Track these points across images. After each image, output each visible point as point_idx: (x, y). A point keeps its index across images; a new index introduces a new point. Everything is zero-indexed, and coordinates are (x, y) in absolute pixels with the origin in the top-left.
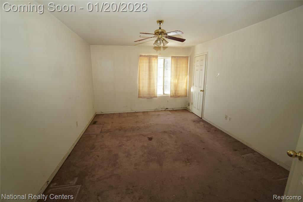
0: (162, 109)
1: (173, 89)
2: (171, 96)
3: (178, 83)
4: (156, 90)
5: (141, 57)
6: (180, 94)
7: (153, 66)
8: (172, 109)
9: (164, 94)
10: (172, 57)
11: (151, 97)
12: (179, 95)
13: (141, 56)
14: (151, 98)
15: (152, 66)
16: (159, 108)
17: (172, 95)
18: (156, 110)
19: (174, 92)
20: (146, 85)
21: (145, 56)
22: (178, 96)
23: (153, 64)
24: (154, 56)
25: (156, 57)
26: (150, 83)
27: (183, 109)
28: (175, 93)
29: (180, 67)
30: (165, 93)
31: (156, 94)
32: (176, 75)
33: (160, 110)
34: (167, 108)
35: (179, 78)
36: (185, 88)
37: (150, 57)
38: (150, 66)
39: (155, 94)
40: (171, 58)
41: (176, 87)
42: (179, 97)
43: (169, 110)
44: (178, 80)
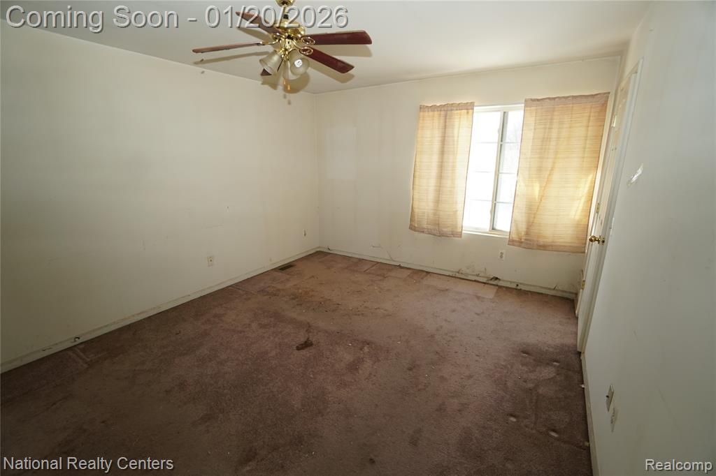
0: (478, 275)
1: (522, 219)
2: (511, 242)
3: (542, 197)
4: (460, 213)
5: (422, 113)
6: (550, 240)
7: (456, 139)
8: (514, 286)
9: (493, 229)
10: (530, 103)
11: (442, 232)
12: (542, 241)
13: (422, 108)
14: (442, 235)
15: (453, 137)
16: (468, 271)
17: (514, 236)
18: (457, 275)
19: (523, 228)
20: (431, 196)
21: (433, 108)
22: (542, 243)
23: (456, 131)
24: (460, 107)
25: (469, 107)
26: (439, 190)
27: (559, 294)
28: (527, 233)
29: (558, 138)
30: (498, 227)
31: (459, 226)
32: (540, 169)
33: (470, 278)
34: (497, 279)
35: (549, 181)
36: (577, 218)
37: (447, 111)
38: (444, 137)
39: (456, 227)
40: (523, 105)
41: (533, 211)
42: (544, 247)
43: (500, 283)
44: (543, 189)
